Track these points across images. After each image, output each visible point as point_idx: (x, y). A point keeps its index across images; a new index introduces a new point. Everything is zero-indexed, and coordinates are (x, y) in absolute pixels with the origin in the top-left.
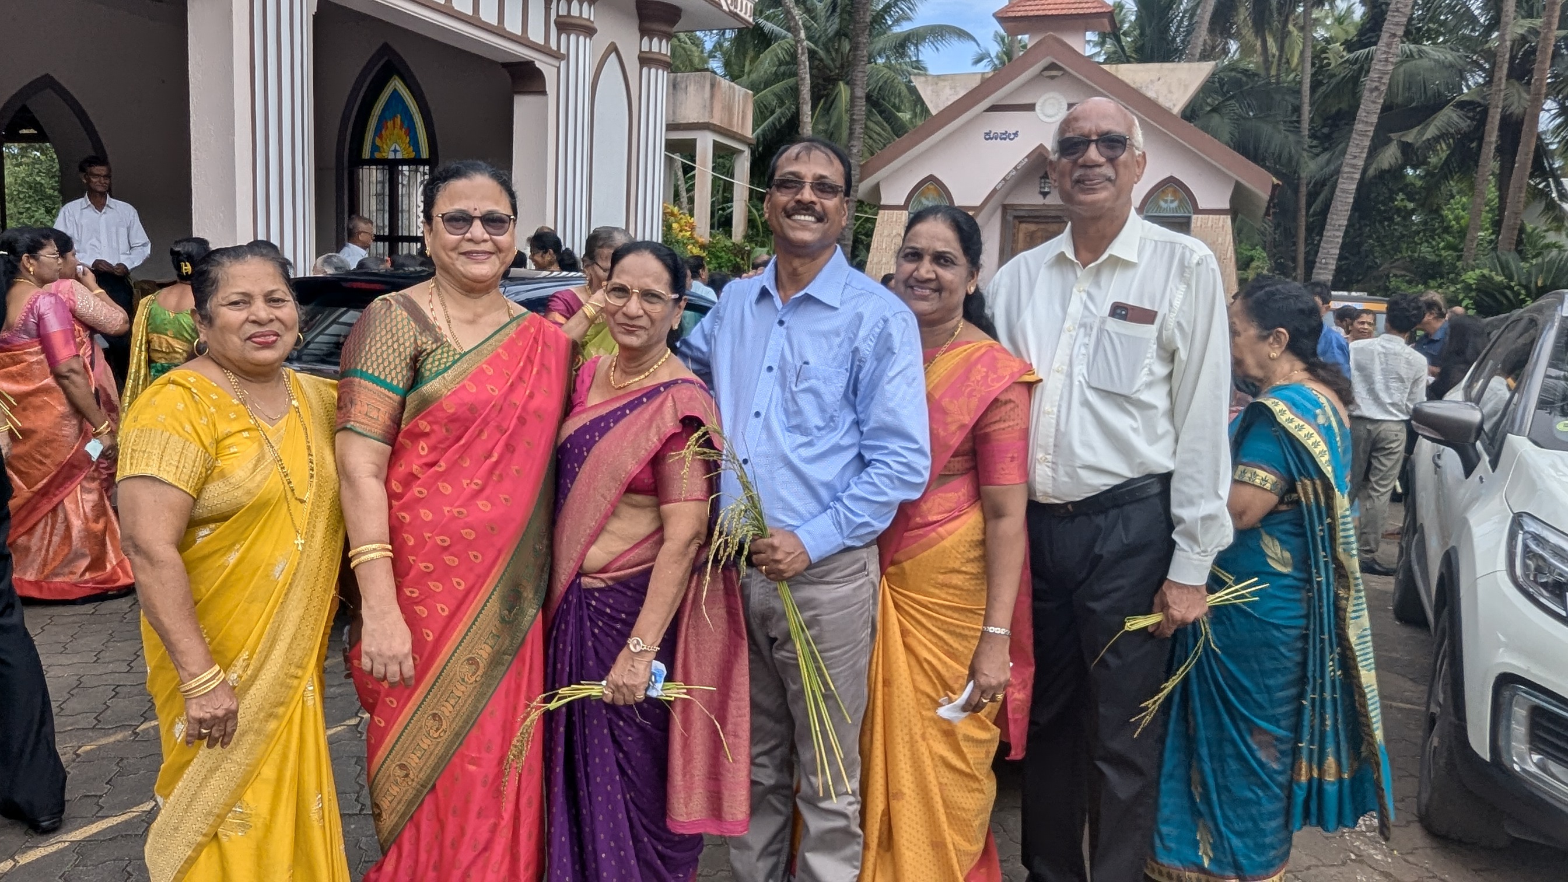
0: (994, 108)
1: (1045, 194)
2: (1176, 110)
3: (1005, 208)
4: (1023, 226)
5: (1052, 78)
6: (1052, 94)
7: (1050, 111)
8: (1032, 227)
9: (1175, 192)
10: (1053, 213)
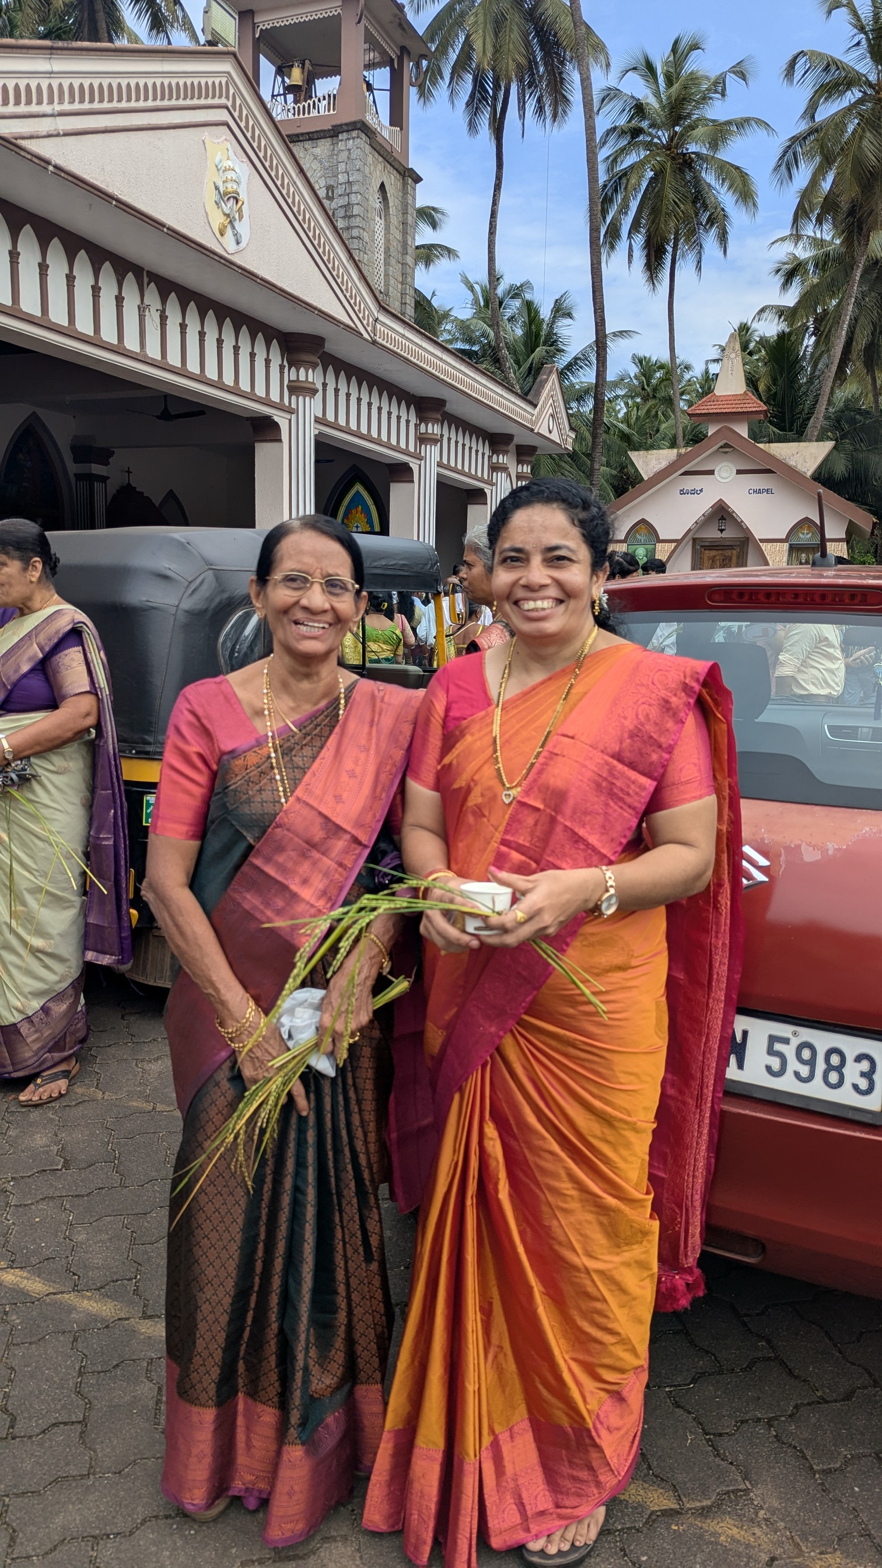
0: (686, 473)
1: (722, 531)
2: (809, 474)
3: (694, 540)
4: (707, 552)
5: (726, 453)
6: (725, 464)
7: (725, 475)
8: (713, 553)
9: (809, 527)
10: (728, 543)
